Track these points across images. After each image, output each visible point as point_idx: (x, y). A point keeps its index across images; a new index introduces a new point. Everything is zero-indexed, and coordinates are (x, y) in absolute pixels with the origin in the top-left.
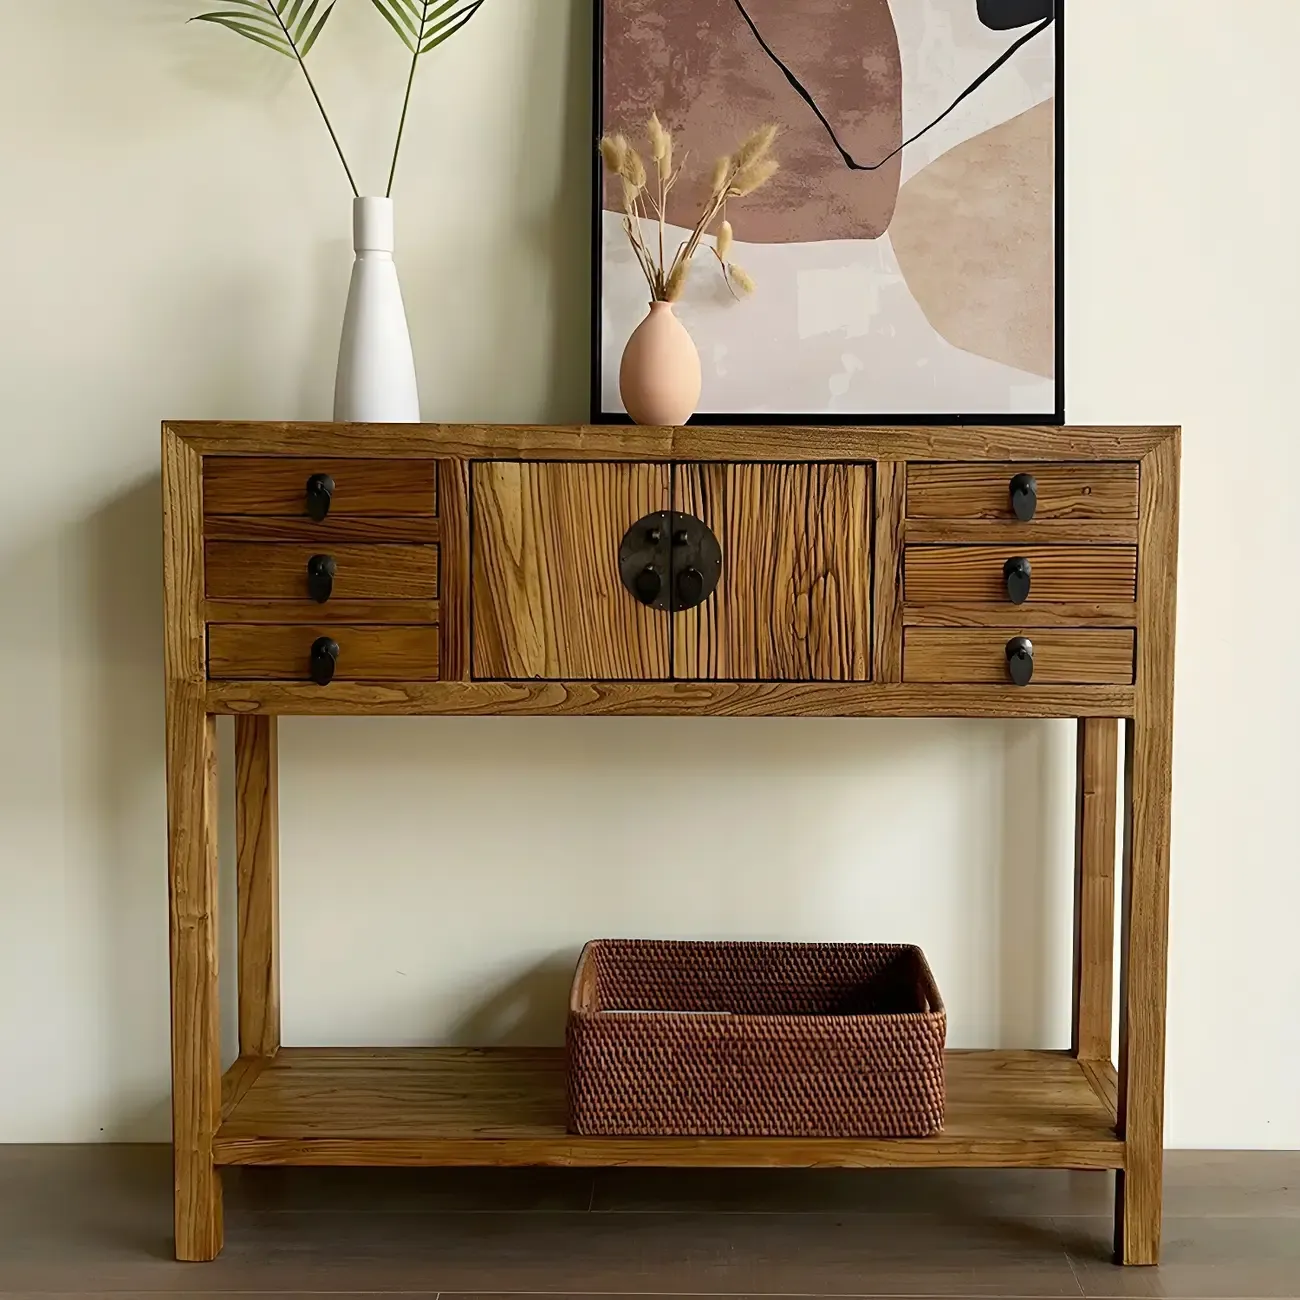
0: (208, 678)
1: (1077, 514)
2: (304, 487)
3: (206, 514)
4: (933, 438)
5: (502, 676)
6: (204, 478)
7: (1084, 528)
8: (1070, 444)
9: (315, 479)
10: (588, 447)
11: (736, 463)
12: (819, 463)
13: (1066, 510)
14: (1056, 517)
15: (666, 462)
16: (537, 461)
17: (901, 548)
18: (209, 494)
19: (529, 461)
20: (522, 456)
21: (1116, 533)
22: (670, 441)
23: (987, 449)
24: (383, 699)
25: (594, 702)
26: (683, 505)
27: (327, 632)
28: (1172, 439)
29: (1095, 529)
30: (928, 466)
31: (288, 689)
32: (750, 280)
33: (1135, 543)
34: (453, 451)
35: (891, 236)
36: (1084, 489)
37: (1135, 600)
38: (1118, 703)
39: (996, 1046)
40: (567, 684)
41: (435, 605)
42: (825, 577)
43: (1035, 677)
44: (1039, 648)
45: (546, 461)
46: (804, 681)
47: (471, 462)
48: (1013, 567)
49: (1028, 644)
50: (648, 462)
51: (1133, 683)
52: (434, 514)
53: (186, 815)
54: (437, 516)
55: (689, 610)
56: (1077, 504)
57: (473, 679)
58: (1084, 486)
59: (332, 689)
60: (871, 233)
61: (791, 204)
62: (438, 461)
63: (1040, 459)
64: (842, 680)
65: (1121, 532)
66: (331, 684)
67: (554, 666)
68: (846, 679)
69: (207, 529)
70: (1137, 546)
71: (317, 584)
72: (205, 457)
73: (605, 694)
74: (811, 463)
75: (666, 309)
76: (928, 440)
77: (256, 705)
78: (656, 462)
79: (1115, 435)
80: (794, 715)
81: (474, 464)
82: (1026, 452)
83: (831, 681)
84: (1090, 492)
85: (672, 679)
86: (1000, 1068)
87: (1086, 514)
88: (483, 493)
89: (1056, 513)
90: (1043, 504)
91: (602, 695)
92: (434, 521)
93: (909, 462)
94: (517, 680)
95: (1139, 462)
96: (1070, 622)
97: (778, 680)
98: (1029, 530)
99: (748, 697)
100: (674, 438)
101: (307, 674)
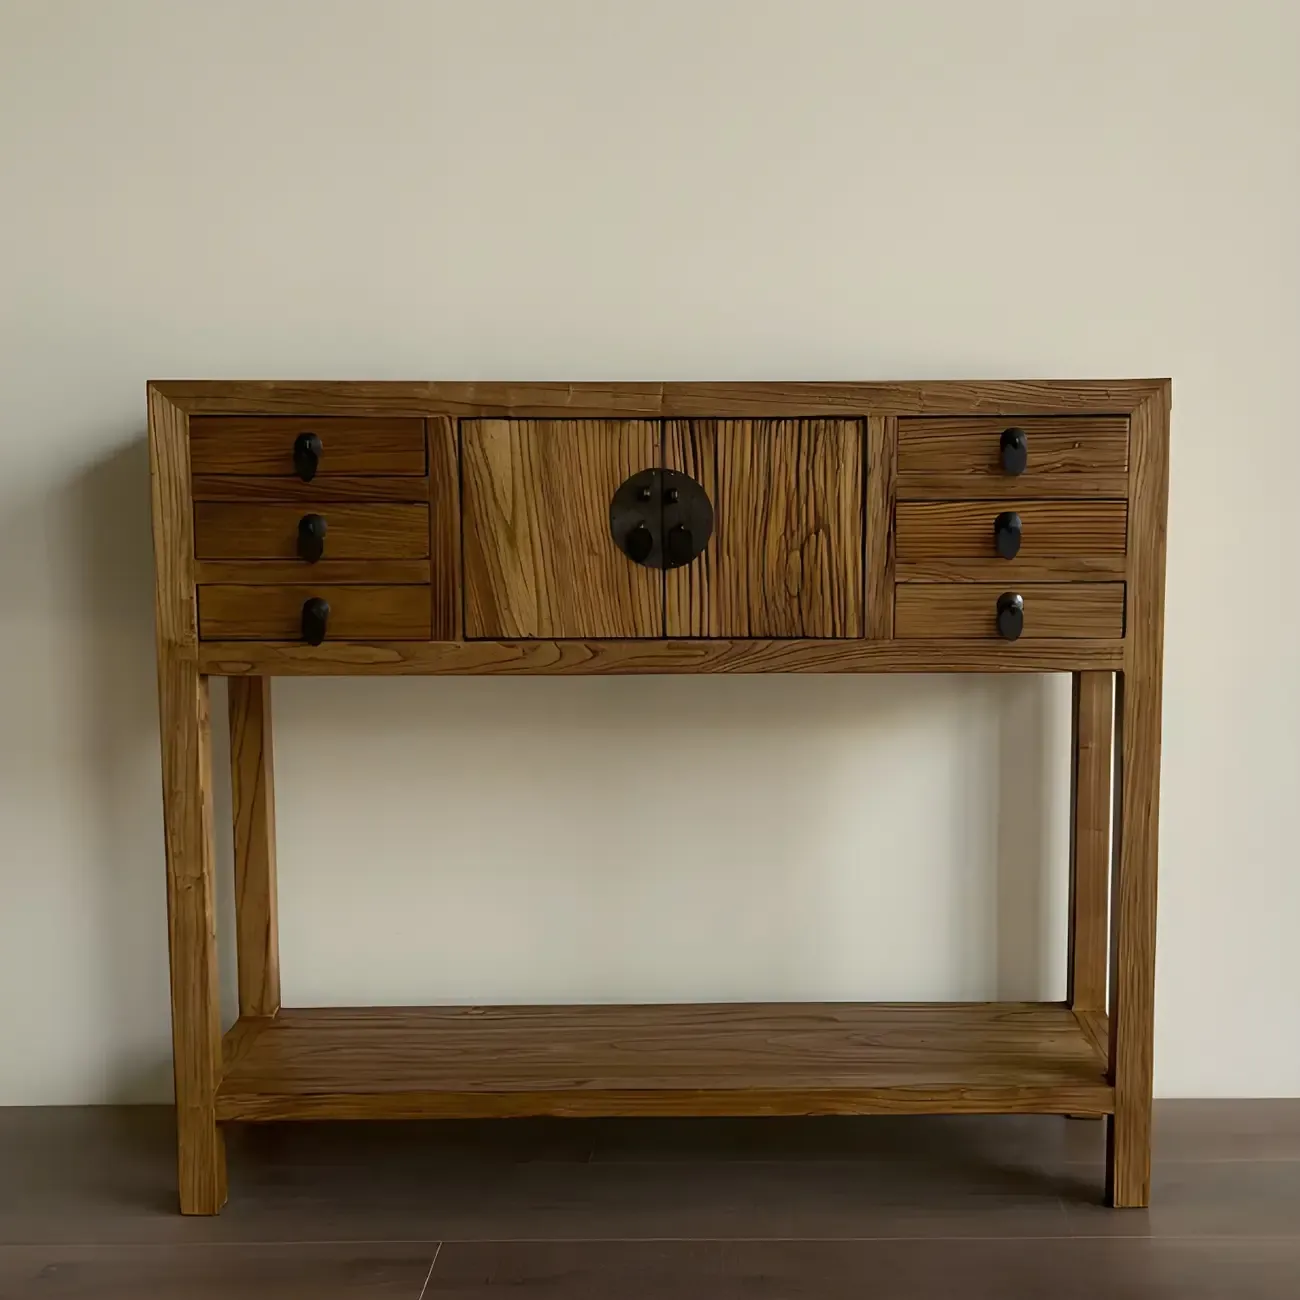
0: (200, 640)
1: (1067, 468)
2: (292, 446)
3: (193, 474)
4: (924, 393)
5: (495, 635)
6: (191, 438)
7: (1076, 482)
8: (1060, 398)
9: (302, 438)
10: (579, 404)
11: (726, 419)
12: (810, 418)
13: (1056, 465)
14: (1044, 472)
15: (657, 419)
16: (527, 419)
17: (892, 503)
18: (196, 453)
19: (519, 419)
20: (511, 414)
21: (1107, 488)
22: (661, 397)
23: (977, 404)
24: (376, 659)
25: (588, 660)
26: (675, 463)
27: (319, 592)
28: (1163, 392)
29: (1086, 484)
30: (918, 421)
31: (279, 650)
33: (1126, 497)
34: (441, 409)
36: (1076, 442)
37: (1126, 554)
38: (1109, 656)
39: (993, 998)
40: (559, 643)
41: (427, 564)
42: (817, 534)
43: (1025, 632)
44: (1031, 604)
45: (535, 419)
46: (797, 638)
47: (460, 420)
48: (1004, 521)
49: (1019, 598)
50: (638, 419)
51: (1124, 636)
52: (423, 474)
53: (181, 778)
54: (427, 474)
55: (682, 568)
56: (1067, 458)
57: (466, 639)
58: (1074, 440)
59: (325, 650)
62: (426, 419)
63: (1031, 414)
64: (834, 637)
65: (1110, 486)
66: (323, 645)
67: (546, 625)
68: (838, 635)
69: (195, 490)
70: (1127, 500)
71: (308, 544)
72: (191, 416)
73: (598, 653)
74: (801, 419)
77: (249, 666)
78: (646, 419)
79: (1105, 389)
80: (787, 672)
81: (462, 422)
82: (1016, 406)
83: (824, 638)
84: (1079, 446)
85: (665, 637)
86: (998, 1019)
87: (1075, 468)
88: (473, 452)
89: (1045, 468)
90: (1033, 459)
91: (595, 653)
92: (425, 481)
93: (899, 418)
94: (510, 639)
95: (1129, 416)
96: (1061, 577)
97: (770, 637)
98: (1021, 484)
99: (743, 654)
100: (664, 396)
101: (299, 635)
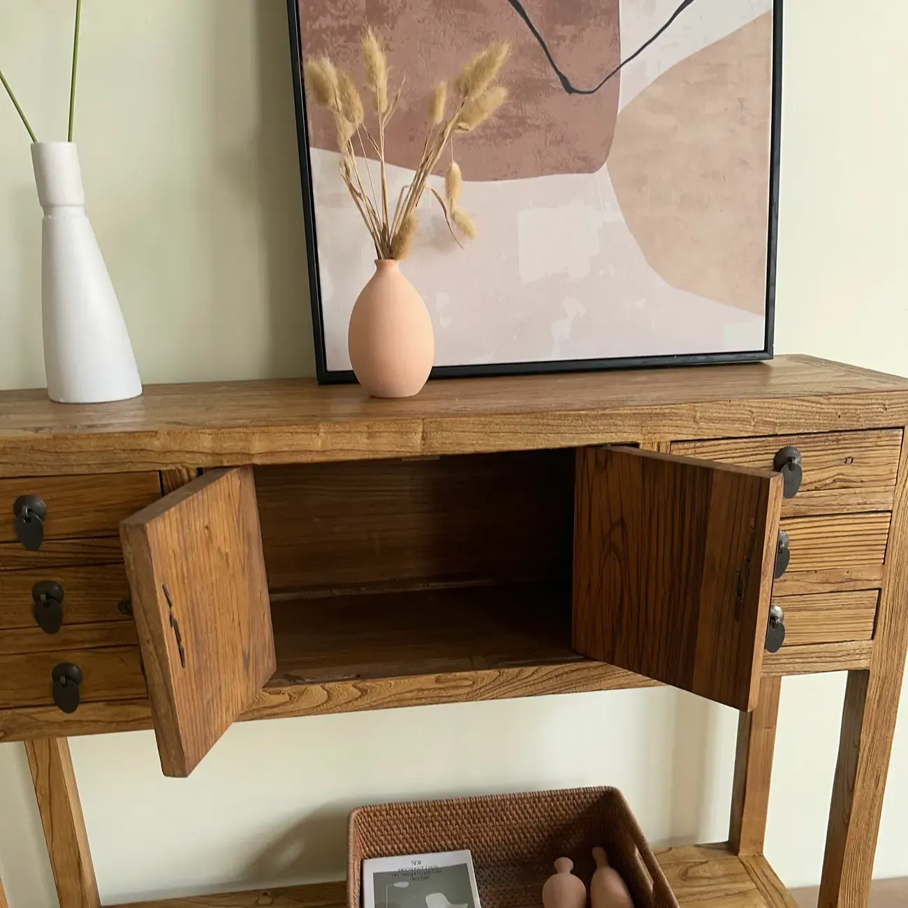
1: (838, 484)
2: (12, 509)
4: (698, 415)
7: (843, 497)
8: (837, 413)
9: (20, 502)
10: (330, 447)
13: (827, 482)
14: (816, 489)
21: (873, 500)
22: (420, 437)
23: (753, 423)
24: (137, 716)
25: (357, 699)
27: (68, 657)
29: (853, 499)
30: (692, 445)
31: (34, 716)
32: (472, 224)
33: (890, 509)
34: (178, 460)
35: (609, 169)
36: (847, 459)
37: (884, 564)
40: (326, 684)
43: (786, 641)
44: (787, 615)
47: (198, 471)
51: (873, 638)
56: (838, 474)
58: (847, 455)
59: (82, 712)
60: (589, 165)
61: (506, 136)
62: (160, 472)
63: (806, 431)
65: (878, 499)
66: (81, 708)
70: (891, 512)
73: (366, 691)
75: (394, 268)
76: (694, 417)
79: (883, 402)
82: (793, 424)
84: (852, 462)
87: (846, 484)
89: (817, 485)
90: (808, 477)
91: (363, 691)
93: (672, 442)
95: (903, 428)
96: (821, 588)
99: (509, 682)
100: (423, 432)
101: (50, 700)
